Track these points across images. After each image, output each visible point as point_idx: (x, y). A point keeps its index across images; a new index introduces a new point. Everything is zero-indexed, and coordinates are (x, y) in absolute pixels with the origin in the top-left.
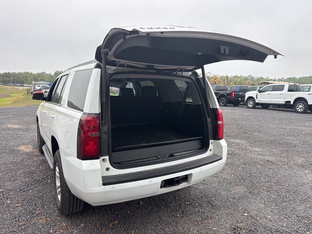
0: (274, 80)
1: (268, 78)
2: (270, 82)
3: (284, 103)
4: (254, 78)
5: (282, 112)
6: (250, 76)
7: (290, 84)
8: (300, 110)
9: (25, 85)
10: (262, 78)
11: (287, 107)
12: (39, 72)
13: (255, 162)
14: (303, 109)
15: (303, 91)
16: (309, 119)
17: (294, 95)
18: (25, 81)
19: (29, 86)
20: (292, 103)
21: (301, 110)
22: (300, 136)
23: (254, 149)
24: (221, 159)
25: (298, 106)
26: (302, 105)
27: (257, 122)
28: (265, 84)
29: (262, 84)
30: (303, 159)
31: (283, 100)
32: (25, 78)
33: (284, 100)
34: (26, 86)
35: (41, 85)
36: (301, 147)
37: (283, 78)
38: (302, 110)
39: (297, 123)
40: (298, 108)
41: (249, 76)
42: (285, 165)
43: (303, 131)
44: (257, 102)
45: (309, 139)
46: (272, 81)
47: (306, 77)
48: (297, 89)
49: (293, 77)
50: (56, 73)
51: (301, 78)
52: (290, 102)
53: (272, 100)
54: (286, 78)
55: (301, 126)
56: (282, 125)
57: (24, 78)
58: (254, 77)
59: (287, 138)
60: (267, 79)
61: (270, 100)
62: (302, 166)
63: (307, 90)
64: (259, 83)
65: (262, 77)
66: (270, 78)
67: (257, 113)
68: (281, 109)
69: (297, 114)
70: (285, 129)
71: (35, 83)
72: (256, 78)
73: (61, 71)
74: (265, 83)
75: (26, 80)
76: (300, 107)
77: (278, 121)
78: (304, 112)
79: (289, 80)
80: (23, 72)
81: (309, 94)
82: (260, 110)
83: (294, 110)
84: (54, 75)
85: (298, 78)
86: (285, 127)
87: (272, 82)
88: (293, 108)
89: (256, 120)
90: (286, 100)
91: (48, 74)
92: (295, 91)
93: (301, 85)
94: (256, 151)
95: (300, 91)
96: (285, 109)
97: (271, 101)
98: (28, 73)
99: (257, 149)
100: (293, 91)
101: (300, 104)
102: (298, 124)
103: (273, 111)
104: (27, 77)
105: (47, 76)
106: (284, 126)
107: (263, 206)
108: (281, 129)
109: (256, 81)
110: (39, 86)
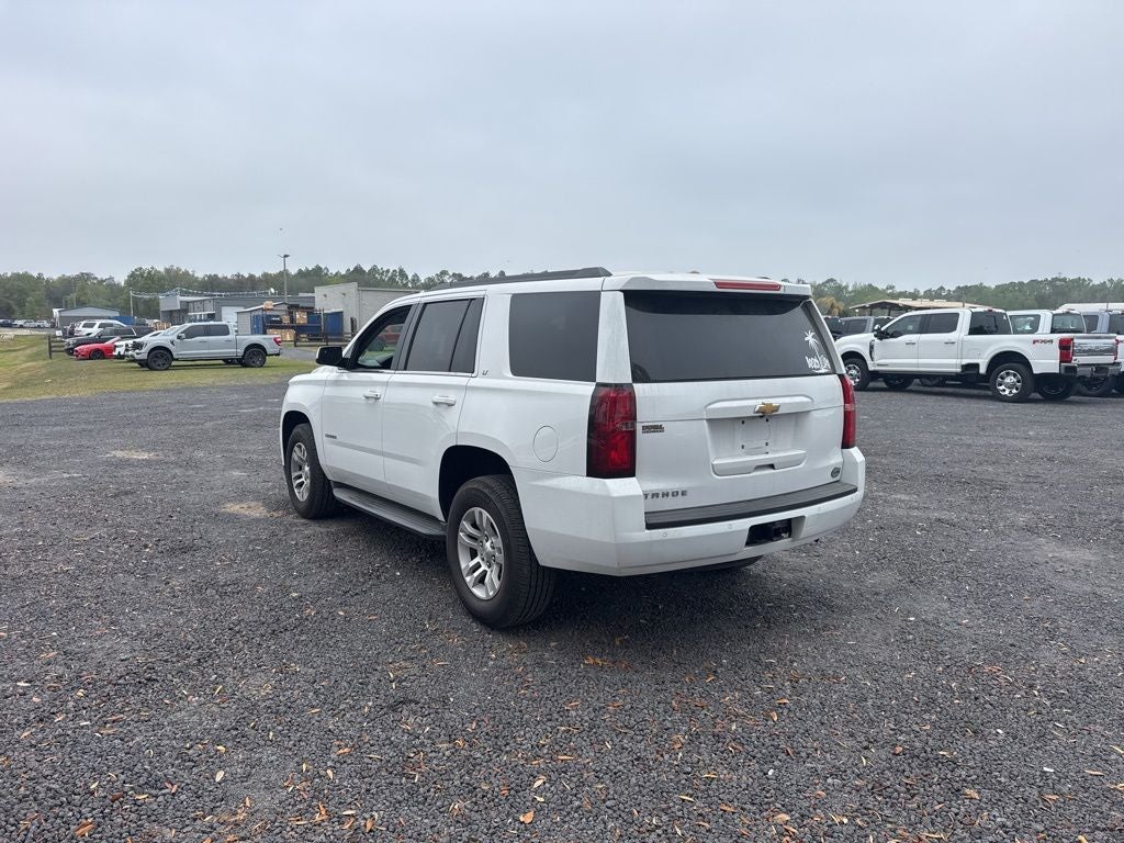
0: (914, 296)
1: (892, 287)
2: (901, 302)
3: (959, 370)
4: (846, 287)
5: (955, 399)
6: (832, 280)
7: (973, 310)
8: (1007, 392)
9: (20, 322)
10: (872, 289)
11: (969, 382)
12: (68, 274)
13: (907, 526)
14: (1017, 389)
15: (1016, 332)
16: (1038, 418)
17: (989, 344)
18: (15, 307)
19: (34, 324)
20: (983, 370)
21: (1011, 392)
22: (1017, 465)
23: (894, 496)
24: (855, 490)
25: (1003, 378)
26: (1015, 376)
27: (882, 431)
28: (882, 308)
29: (874, 310)
30: (1027, 516)
31: (954, 361)
32: (15, 296)
33: (959, 361)
34: (21, 327)
35: (98, 322)
36: (1022, 489)
37: (942, 288)
38: (1014, 391)
39: (1003, 428)
40: (1001, 385)
41: (828, 281)
42: (984, 528)
43: (1020, 450)
44: (871, 368)
45: (1041, 471)
46: (906, 297)
47: (1021, 283)
48: (996, 327)
49: (977, 283)
50: (132, 275)
51: (1002, 289)
52: (977, 366)
53: (921, 361)
54: (952, 289)
55: (1014, 438)
56: (959, 437)
57: (12, 294)
58: (844, 284)
59: (977, 469)
60: (890, 291)
61: (914, 361)
62: (1030, 529)
63: (1028, 328)
64: (864, 307)
65: (870, 285)
66: (898, 289)
67: (875, 404)
68: (950, 390)
69: (1001, 404)
70: (969, 446)
71: (63, 314)
72: (850, 289)
73: (152, 268)
74: (883, 306)
75: (21, 304)
76: (1009, 383)
77: (947, 425)
78: (1020, 399)
79: (963, 294)
80: (9, 275)
81: (1034, 342)
82: (883, 393)
83: (990, 393)
84: (126, 282)
85: (993, 287)
86: (970, 442)
87: (909, 302)
88: (987, 388)
89: (878, 423)
90: (965, 362)
91: (103, 281)
92: (991, 333)
93: (1009, 313)
94: (901, 501)
95: (1007, 332)
96: (962, 391)
97: (918, 365)
98: (26, 277)
99: (903, 497)
100: (985, 333)
101: (1008, 374)
102: (1007, 432)
103: (925, 397)
104: (22, 292)
105: (101, 287)
106: (967, 440)
107: (946, 605)
108: (958, 447)
109: (852, 300)
110: (92, 326)
